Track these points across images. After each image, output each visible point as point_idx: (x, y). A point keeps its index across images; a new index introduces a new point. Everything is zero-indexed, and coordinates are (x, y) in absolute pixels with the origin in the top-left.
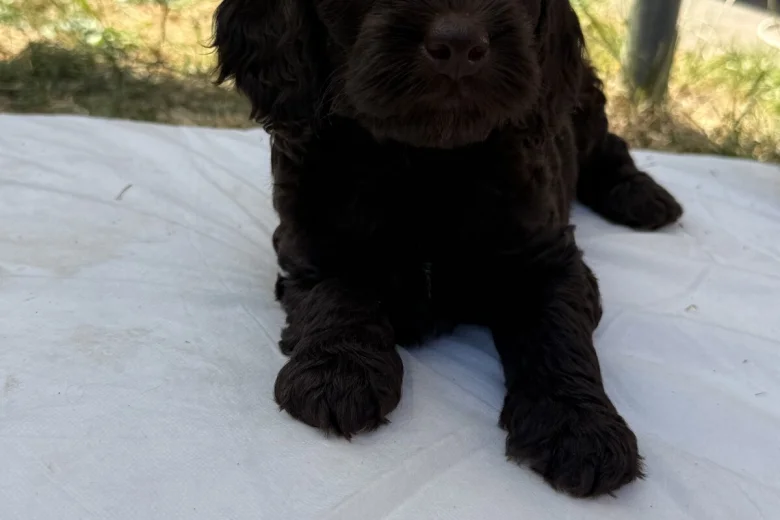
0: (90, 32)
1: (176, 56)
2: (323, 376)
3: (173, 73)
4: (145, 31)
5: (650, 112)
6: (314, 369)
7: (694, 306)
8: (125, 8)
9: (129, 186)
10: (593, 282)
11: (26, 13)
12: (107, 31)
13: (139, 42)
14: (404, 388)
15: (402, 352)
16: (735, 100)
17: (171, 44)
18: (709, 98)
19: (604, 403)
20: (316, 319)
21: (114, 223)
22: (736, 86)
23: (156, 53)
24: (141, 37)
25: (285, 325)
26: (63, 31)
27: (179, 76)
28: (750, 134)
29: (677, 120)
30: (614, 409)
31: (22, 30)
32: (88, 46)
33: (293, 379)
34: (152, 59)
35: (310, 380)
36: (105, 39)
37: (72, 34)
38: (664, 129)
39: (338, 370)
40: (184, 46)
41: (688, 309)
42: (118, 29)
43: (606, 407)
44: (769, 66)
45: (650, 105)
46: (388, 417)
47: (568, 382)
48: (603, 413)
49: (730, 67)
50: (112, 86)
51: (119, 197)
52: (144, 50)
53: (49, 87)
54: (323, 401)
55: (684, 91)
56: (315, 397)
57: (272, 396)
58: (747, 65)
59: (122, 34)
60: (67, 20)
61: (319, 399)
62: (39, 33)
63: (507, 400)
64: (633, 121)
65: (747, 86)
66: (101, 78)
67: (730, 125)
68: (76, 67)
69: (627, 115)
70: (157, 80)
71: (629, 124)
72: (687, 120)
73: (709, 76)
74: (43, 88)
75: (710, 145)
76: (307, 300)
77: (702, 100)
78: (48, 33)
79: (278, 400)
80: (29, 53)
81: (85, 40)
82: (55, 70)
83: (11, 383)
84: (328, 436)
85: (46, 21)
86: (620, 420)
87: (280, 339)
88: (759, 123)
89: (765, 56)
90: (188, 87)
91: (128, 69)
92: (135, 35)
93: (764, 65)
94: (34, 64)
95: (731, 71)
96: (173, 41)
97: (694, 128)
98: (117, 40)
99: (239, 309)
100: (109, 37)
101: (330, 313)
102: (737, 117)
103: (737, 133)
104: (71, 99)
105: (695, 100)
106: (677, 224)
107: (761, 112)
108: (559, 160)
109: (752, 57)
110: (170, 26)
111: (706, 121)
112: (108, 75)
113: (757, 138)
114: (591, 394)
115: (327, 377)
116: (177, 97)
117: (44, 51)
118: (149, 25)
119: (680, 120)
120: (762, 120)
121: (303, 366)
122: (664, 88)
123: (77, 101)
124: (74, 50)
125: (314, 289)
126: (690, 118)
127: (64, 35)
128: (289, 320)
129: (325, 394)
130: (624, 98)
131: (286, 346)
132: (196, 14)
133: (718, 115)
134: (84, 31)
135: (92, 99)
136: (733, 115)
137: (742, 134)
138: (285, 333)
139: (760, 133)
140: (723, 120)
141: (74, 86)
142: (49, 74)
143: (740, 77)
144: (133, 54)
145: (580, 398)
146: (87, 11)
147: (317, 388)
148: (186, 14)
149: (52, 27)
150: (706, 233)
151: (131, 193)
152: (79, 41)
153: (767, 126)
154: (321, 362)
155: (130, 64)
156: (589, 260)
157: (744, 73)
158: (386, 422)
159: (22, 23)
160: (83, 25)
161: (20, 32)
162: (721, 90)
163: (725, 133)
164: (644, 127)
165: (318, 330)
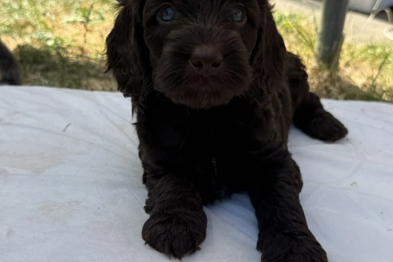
0: (48, 39)
1: (91, 51)
2: (166, 226)
3: (90, 60)
4: (76, 38)
5: (330, 76)
6: (162, 223)
7: (355, 183)
8: (66, 26)
9: (69, 125)
10: (297, 169)
11: (16, 30)
12: (57, 38)
13: (73, 44)
14: (208, 230)
15: (206, 210)
16: (373, 69)
17: (89, 44)
18: (360, 67)
19: (309, 235)
20: (162, 195)
21: (61, 144)
22: (373, 61)
23: (82, 49)
24: (74, 41)
25: (147, 198)
26: (35, 39)
27: (93, 61)
28: (381, 86)
29: (344, 80)
30: (314, 237)
31: (14, 38)
32: (47, 46)
33: (151, 228)
34: (79, 52)
35: (160, 229)
36: (56, 42)
37: (39, 40)
38: (337, 85)
39: (174, 224)
40: (95, 45)
41: (352, 184)
42: (62, 37)
43: (310, 237)
44: (389, 51)
45: (330, 72)
46: (200, 246)
47: (290, 225)
48: (309, 241)
49: (370, 51)
50: (60, 67)
51: (64, 130)
52: (75, 47)
53: (28, 68)
54: (167, 240)
55: (347, 65)
56: (163, 238)
57: (141, 236)
58: (379, 51)
59: (65, 39)
60: (37, 33)
61: (165, 240)
62: (23, 40)
63: (259, 235)
64: (321, 81)
65: (379, 62)
66: (54, 63)
67: (371, 82)
68: (42, 57)
69: (319, 77)
70: (82, 63)
71: (320, 82)
72: (349, 80)
73: (360, 57)
74: (25, 69)
75: (360, 93)
76: (158, 185)
77: (356, 68)
78: (27, 40)
79: (144, 238)
80: (18, 50)
81: (45, 43)
82: (31, 59)
83: (10, 232)
84: (170, 258)
85: (26, 34)
86: (318, 244)
87: (145, 205)
88: (385, 81)
89: (387, 45)
90: (98, 67)
91: (67, 58)
92: (70, 40)
93: (387, 50)
94: (20, 56)
95: (371, 54)
96: (90, 43)
97: (353, 83)
98: (61, 43)
99: (125, 190)
100: (58, 41)
101: (169, 192)
102: (374, 77)
103: (374, 86)
104: (39, 74)
105: (352, 68)
106: (345, 138)
107: (386, 75)
108: (280, 105)
109: (381, 47)
110: (89, 35)
111: (359, 80)
112: (57, 62)
113: (384, 89)
114: (301, 231)
115: (168, 227)
116: (92, 72)
117: (25, 49)
118: (77, 34)
119: (346, 79)
120: (387, 79)
121: (156, 222)
122: (337, 63)
123: (42, 75)
124: (40, 49)
125: (161, 179)
126: (350, 79)
127: (35, 41)
128: (149, 195)
129: (167, 237)
130: (317, 69)
131: (147, 209)
132: (101, 28)
133: (365, 77)
134: (45, 39)
135: (50, 74)
136: (372, 77)
137: (377, 87)
138: (147, 202)
139: (386, 86)
140: (367, 80)
141: (41, 67)
142: (28, 62)
143: (376, 57)
144: (70, 50)
145: (296, 233)
146: (47, 28)
147: (163, 233)
148: (96, 28)
149: (29, 37)
150: (360, 143)
151: (70, 128)
152: (43, 44)
153: (389, 82)
154: (164, 219)
155: (68, 55)
156: (295, 158)
157: (377, 54)
158: (199, 249)
159: (15, 35)
160: (45, 35)
161: (13, 40)
162: (365, 64)
163: (368, 86)
164: (328, 84)
165: (163, 202)
